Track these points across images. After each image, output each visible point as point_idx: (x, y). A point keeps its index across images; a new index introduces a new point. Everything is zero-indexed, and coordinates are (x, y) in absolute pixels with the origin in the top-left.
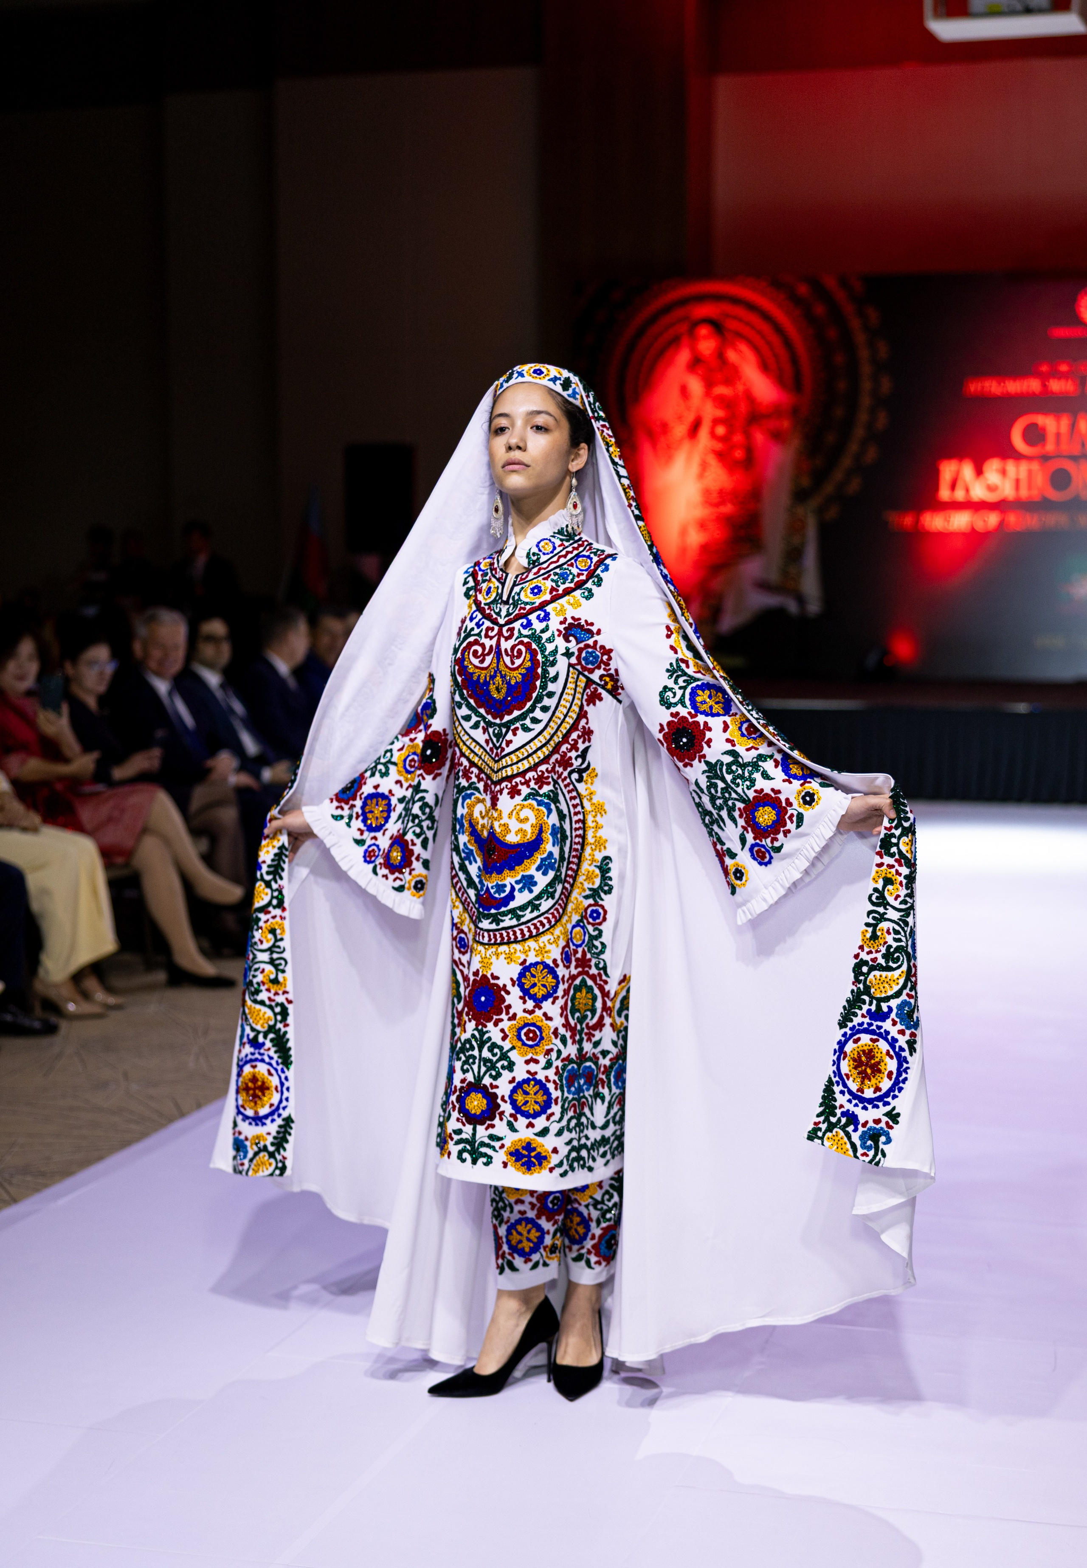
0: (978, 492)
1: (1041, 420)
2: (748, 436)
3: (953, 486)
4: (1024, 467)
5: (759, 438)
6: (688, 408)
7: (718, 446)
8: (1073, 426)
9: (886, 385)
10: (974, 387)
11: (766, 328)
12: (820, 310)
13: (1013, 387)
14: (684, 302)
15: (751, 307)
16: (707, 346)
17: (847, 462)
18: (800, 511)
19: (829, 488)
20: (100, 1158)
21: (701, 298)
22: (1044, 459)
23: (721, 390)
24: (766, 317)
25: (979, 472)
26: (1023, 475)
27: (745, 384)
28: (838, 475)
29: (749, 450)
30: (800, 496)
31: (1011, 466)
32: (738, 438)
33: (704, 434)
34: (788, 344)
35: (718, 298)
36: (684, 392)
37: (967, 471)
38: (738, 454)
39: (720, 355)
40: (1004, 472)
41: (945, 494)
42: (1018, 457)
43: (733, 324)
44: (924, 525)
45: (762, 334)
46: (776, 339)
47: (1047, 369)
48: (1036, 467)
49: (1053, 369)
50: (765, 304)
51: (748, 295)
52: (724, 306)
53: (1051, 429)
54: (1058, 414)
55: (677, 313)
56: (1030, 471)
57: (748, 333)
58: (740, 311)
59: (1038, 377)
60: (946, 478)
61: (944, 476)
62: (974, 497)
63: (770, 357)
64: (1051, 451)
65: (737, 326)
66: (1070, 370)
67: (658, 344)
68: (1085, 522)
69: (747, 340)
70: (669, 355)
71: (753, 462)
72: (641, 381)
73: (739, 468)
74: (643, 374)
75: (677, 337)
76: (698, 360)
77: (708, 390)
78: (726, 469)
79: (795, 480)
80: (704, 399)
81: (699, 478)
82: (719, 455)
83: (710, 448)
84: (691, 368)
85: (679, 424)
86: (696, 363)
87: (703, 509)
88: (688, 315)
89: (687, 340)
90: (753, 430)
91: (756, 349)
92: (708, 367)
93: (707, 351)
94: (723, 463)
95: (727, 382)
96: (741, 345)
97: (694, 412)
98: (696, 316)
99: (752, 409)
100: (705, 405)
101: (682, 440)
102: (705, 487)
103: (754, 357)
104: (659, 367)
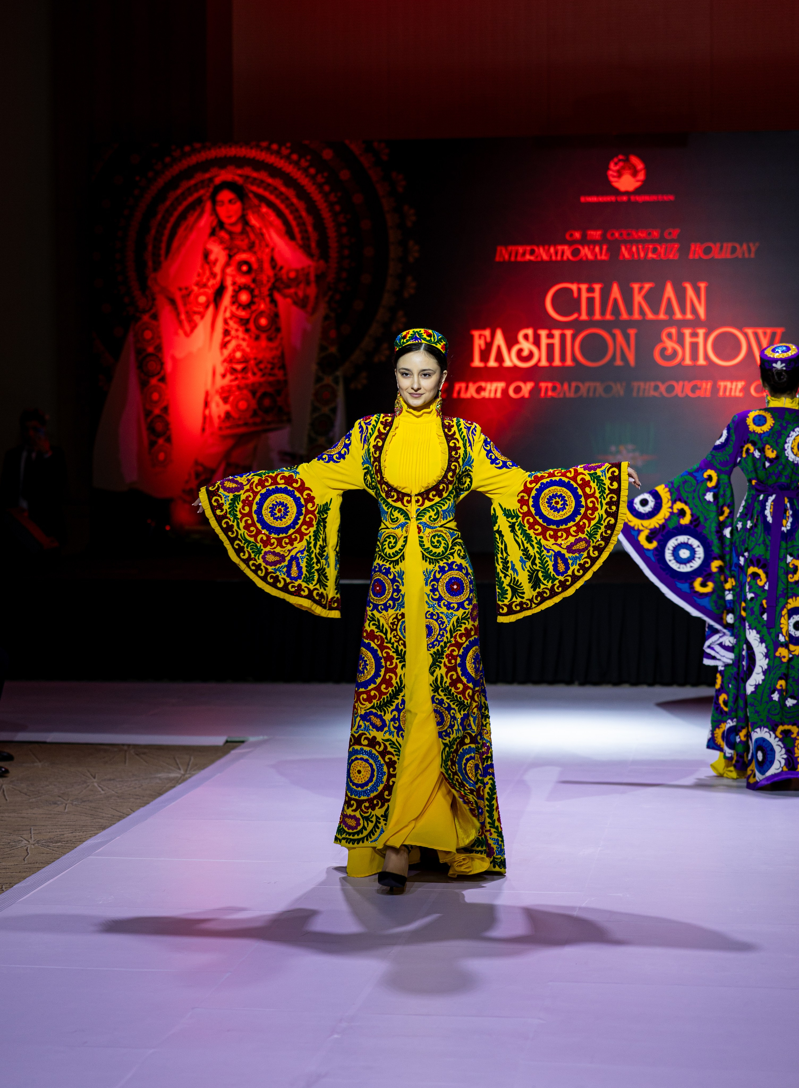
0: (510, 360)
1: (574, 287)
2: (273, 301)
3: (485, 356)
4: (557, 333)
5: (283, 303)
6: (211, 275)
8: (605, 294)
9: (414, 251)
10: (503, 254)
11: (290, 193)
12: (345, 175)
14: (205, 166)
15: (274, 172)
16: (228, 211)
18: (328, 380)
19: (357, 356)
21: (222, 163)
22: (577, 326)
23: (243, 256)
24: (289, 181)
25: (511, 341)
26: (556, 341)
27: (268, 251)
28: (367, 343)
29: (274, 318)
30: (327, 364)
31: (543, 333)
32: (262, 305)
33: (227, 300)
34: (312, 208)
36: (206, 258)
37: (499, 340)
38: (263, 321)
40: (537, 342)
41: (477, 363)
42: (550, 324)
43: (254, 188)
44: (459, 392)
45: (285, 199)
46: (301, 205)
47: (577, 235)
48: (569, 333)
49: (584, 236)
50: (289, 168)
51: (271, 159)
52: (247, 171)
53: (584, 295)
54: (590, 281)
55: (199, 177)
56: (563, 338)
57: (272, 198)
58: (263, 175)
59: (570, 243)
60: (480, 346)
61: (479, 343)
62: (508, 363)
63: (294, 223)
64: (584, 317)
65: (260, 191)
66: (604, 236)
67: (181, 209)
68: (618, 389)
69: (270, 205)
70: (191, 219)
71: (278, 330)
72: (163, 245)
73: (263, 336)
74: (165, 238)
75: (199, 201)
76: (221, 225)
77: (230, 257)
78: (250, 337)
79: (323, 348)
80: (227, 265)
81: (224, 345)
82: (243, 322)
83: (233, 316)
84: (213, 233)
85: (202, 290)
86: (217, 229)
87: (229, 377)
88: (211, 180)
89: (208, 205)
90: (277, 296)
91: (280, 214)
92: (230, 233)
93: (230, 217)
94: (247, 331)
95: (251, 248)
96: (264, 210)
97: (219, 278)
98: (218, 181)
99: (275, 275)
100: (229, 270)
101: (206, 306)
102: (230, 355)
103: (278, 222)
104: (181, 231)
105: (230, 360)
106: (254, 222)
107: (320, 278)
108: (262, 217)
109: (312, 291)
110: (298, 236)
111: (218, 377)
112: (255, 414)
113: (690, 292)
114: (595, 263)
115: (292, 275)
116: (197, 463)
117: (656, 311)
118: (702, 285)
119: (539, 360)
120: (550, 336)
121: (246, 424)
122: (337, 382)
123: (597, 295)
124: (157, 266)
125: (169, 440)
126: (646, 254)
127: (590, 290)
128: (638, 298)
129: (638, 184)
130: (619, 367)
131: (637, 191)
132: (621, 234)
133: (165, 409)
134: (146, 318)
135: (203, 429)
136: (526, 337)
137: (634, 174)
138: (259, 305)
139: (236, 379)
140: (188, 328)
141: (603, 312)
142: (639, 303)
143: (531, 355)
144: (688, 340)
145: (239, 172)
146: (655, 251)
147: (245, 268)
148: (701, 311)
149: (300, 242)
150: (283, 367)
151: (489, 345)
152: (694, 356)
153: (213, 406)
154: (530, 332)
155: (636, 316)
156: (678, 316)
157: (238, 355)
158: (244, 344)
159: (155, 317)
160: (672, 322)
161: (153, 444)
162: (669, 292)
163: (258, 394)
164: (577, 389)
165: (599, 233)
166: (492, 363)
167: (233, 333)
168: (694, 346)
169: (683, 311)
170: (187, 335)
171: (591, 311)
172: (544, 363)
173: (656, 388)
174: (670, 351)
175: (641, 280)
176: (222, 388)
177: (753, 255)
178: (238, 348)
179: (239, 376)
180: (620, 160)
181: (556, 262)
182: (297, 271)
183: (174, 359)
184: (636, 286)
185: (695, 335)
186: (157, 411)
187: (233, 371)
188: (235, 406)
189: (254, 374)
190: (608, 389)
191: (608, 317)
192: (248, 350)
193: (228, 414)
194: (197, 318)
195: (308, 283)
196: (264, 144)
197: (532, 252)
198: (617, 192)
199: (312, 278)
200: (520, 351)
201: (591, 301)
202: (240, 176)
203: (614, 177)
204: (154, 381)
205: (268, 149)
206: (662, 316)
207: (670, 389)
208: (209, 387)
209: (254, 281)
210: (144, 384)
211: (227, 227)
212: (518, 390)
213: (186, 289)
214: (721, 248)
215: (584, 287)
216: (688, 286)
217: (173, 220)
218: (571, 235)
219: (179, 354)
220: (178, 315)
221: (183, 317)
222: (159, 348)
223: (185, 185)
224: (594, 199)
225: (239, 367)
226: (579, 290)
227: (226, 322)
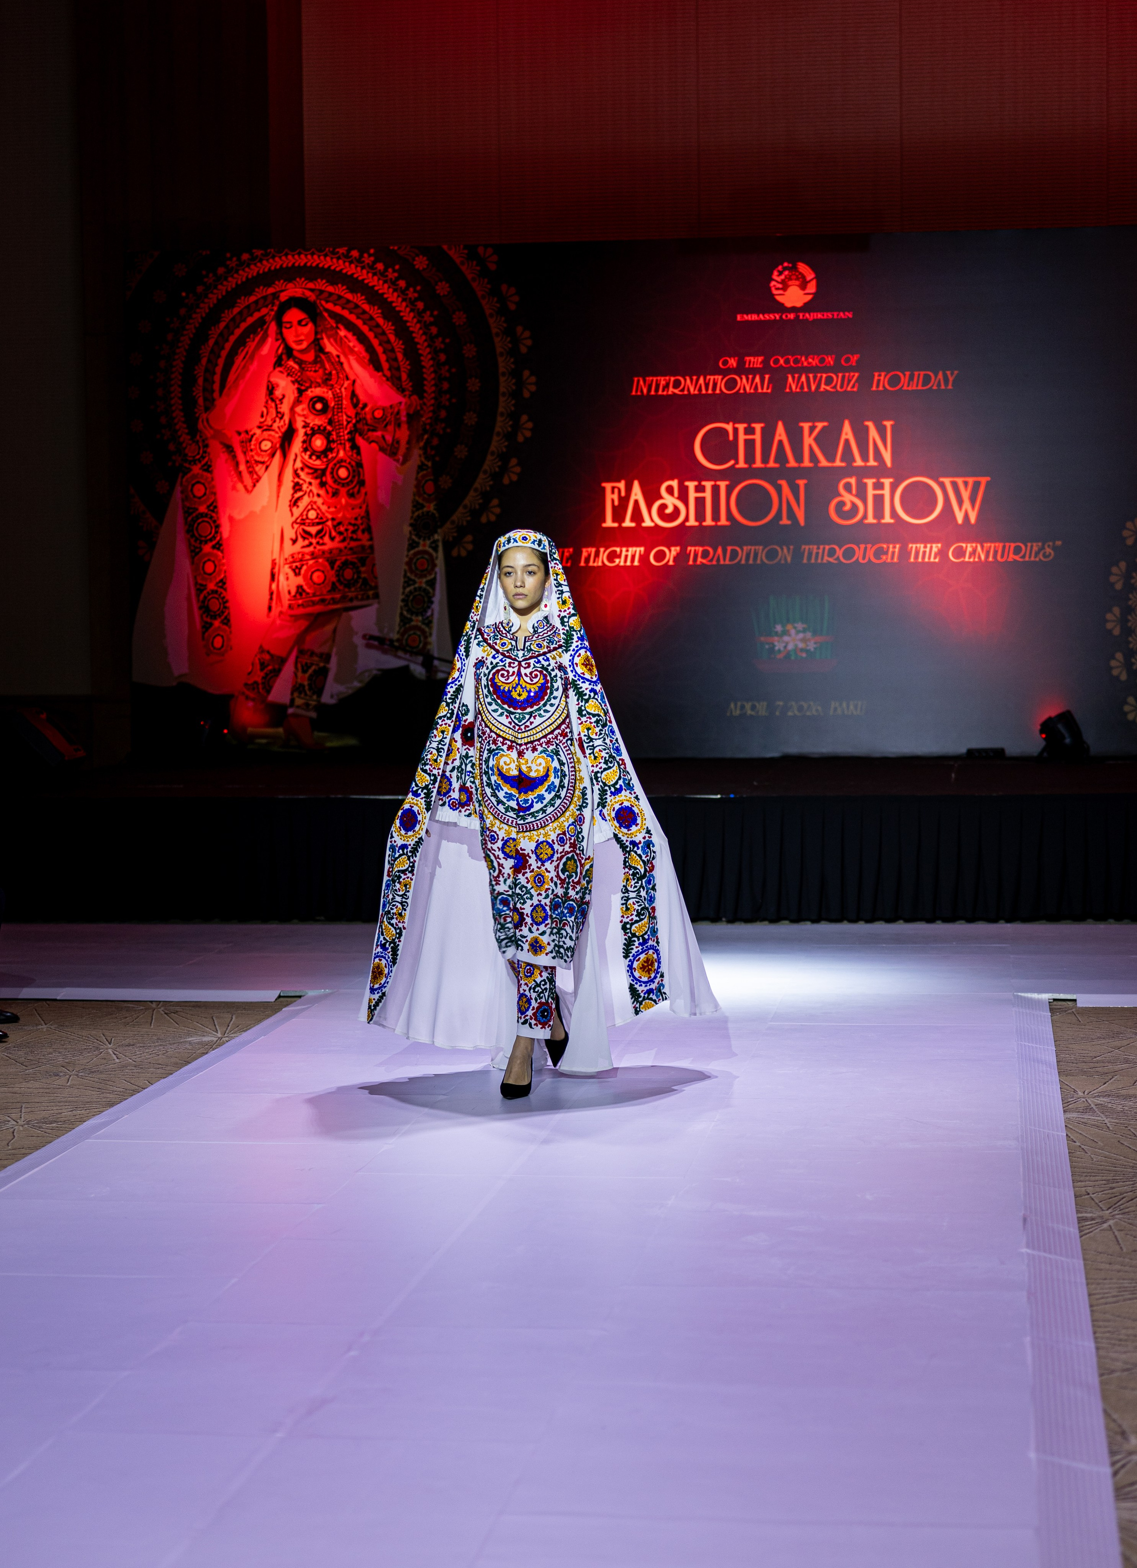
0: (651, 519)
1: (729, 427)
2: (355, 447)
3: (619, 515)
4: (708, 485)
5: (368, 449)
6: (277, 415)
7: (315, 462)
8: (768, 435)
9: (529, 384)
10: (641, 386)
11: (375, 312)
12: (442, 289)
13: (690, 386)
14: (268, 278)
15: (355, 285)
16: (298, 335)
17: (482, 481)
19: (460, 515)
21: (290, 274)
22: (733, 476)
23: (317, 391)
24: (374, 297)
25: (651, 496)
26: (708, 495)
27: (349, 384)
28: (471, 499)
29: (357, 468)
30: (423, 525)
31: (691, 485)
32: (341, 453)
33: (297, 446)
34: (402, 331)
36: (270, 394)
37: (637, 493)
38: (343, 473)
39: (316, 347)
40: (683, 496)
41: (609, 523)
42: (699, 474)
43: (330, 306)
44: (587, 560)
45: (369, 320)
46: (388, 327)
47: (733, 362)
48: (723, 485)
49: (741, 363)
50: (373, 281)
51: (350, 269)
52: (321, 284)
53: (742, 437)
54: (749, 420)
55: (261, 292)
56: (716, 490)
57: (352, 318)
58: (340, 290)
59: (724, 373)
60: (613, 501)
61: (611, 498)
62: (648, 523)
63: (379, 350)
64: (742, 464)
65: (338, 309)
66: (765, 362)
67: (238, 332)
68: (785, 554)
69: (350, 327)
70: (251, 345)
71: (362, 483)
72: (217, 378)
73: (343, 491)
74: (219, 370)
75: (261, 322)
76: (289, 352)
77: (300, 392)
78: (327, 492)
79: (417, 506)
80: (297, 402)
81: (294, 503)
82: (318, 474)
83: (305, 466)
84: (279, 363)
85: (266, 434)
86: (284, 357)
87: (300, 543)
88: (275, 296)
89: (273, 327)
90: (360, 441)
91: (362, 339)
92: (300, 363)
93: (299, 342)
94: (322, 485)
95: (326, 381)
96: (342, 333)
97: (286, 418)
98: (284, 297)
99: (357, 414)
100: (298, 409)
101: (273, 455)
102: (301, 515)
103: (358, 348)
104: (239, 360)
105: (302, 521)
106: (330, 348)
107: (413, 418)
108: (340, 342)
109: (403, 434)
110: (385, 366)
111: (287, 543)
112: (334, 588)
113: (873, 433)
114: (756, 396)
115: (378, 414)
116: (262, 650)
117: (831, 458)
118: (888, 424)
119: (687, 519)
120: (700, 489)
121: (323, 601)
122: (435, 549)
123: (757, 437)
124: (209, 405)
125: (227, 621)
126: (818, 386)
127: (749, 431)
128: (808, 441)
129: (810, 297)
130: (785, 526)
131: (807, 307)
132: (787, 361)
133: (223, 583)
134: (196, 469)
135: (270, 608)
136: (670, 490)
137: (803, 286)
138: (338, 452)
139: (311, 544)
140: (248, 481)
141: (765, 459)
142: (810, 447)
143: (676, 512)
144: (871, 492)
145: (311, 285)
146: (829, 381)
147: (319, 406)
148: (887, 456)
149: (388, 374)
150: (368, 530)
151: (624, 501)
152: (879, 512)
153: (282, 578)
154: (675, 483)
155: (807, 463)
156: (859, 462)
157: (312, 515)
158: (320, 501)
159: (208, 468)
160: (850, 470)
161: (207, 626)
162: (847, 432)
163: (338, 563)
164: (734, 554)
165: (760, 359)
166: (628, 523)
167: (305, 487)
168: (879, 500)
169: (865, 457)
170: (248, 491)
171: (750, 457)
172: (692, 522)
173: (832, 553)
174: (848, 507)
175: (812, 419)
176: (292, 556)
177: (950, 387)
178: (312, 505)
179: (314, 541)
180: (785, 269)
181: (707, 395)
182: (384, 409)
183: (231, 519)
184: (806, 426)
185: (879, 486)
186: (211, 586)
187: (306, 535)
188: (309, 579)
189: (332, 539)
190: (772, 555)
191: (772, 464)
192: (324, 508)
193: (299, 588)
194: (259, 469)
195: (399, 425)
196: (342, 250)
197: (677, 384)
198: (781, 308)
199: (404, 419)
200: (663, 507)
201: (750, 444)
202: (312, 290)
203: (778, 289)
204: (207, 548)
205: (347, 256)
206: (838, 463)
207: (849, 553)
208: (276, 555)
209: (330, 422)
210: (194, 553)
211: (295, 353)
212: (660, 556)
213: (247, 432)
214: (911, 378)
215: (741, 427)
216: (870, 424)
217: (228, 346)
218: (725, 363)
219: (238, 516)
220: (237, 464)
221: (242, 467)
222: (213, 507)
223: (243, 302)
224: (754, 317)
225: (313, 530)
226: (736, 430)
227: (296, 474)
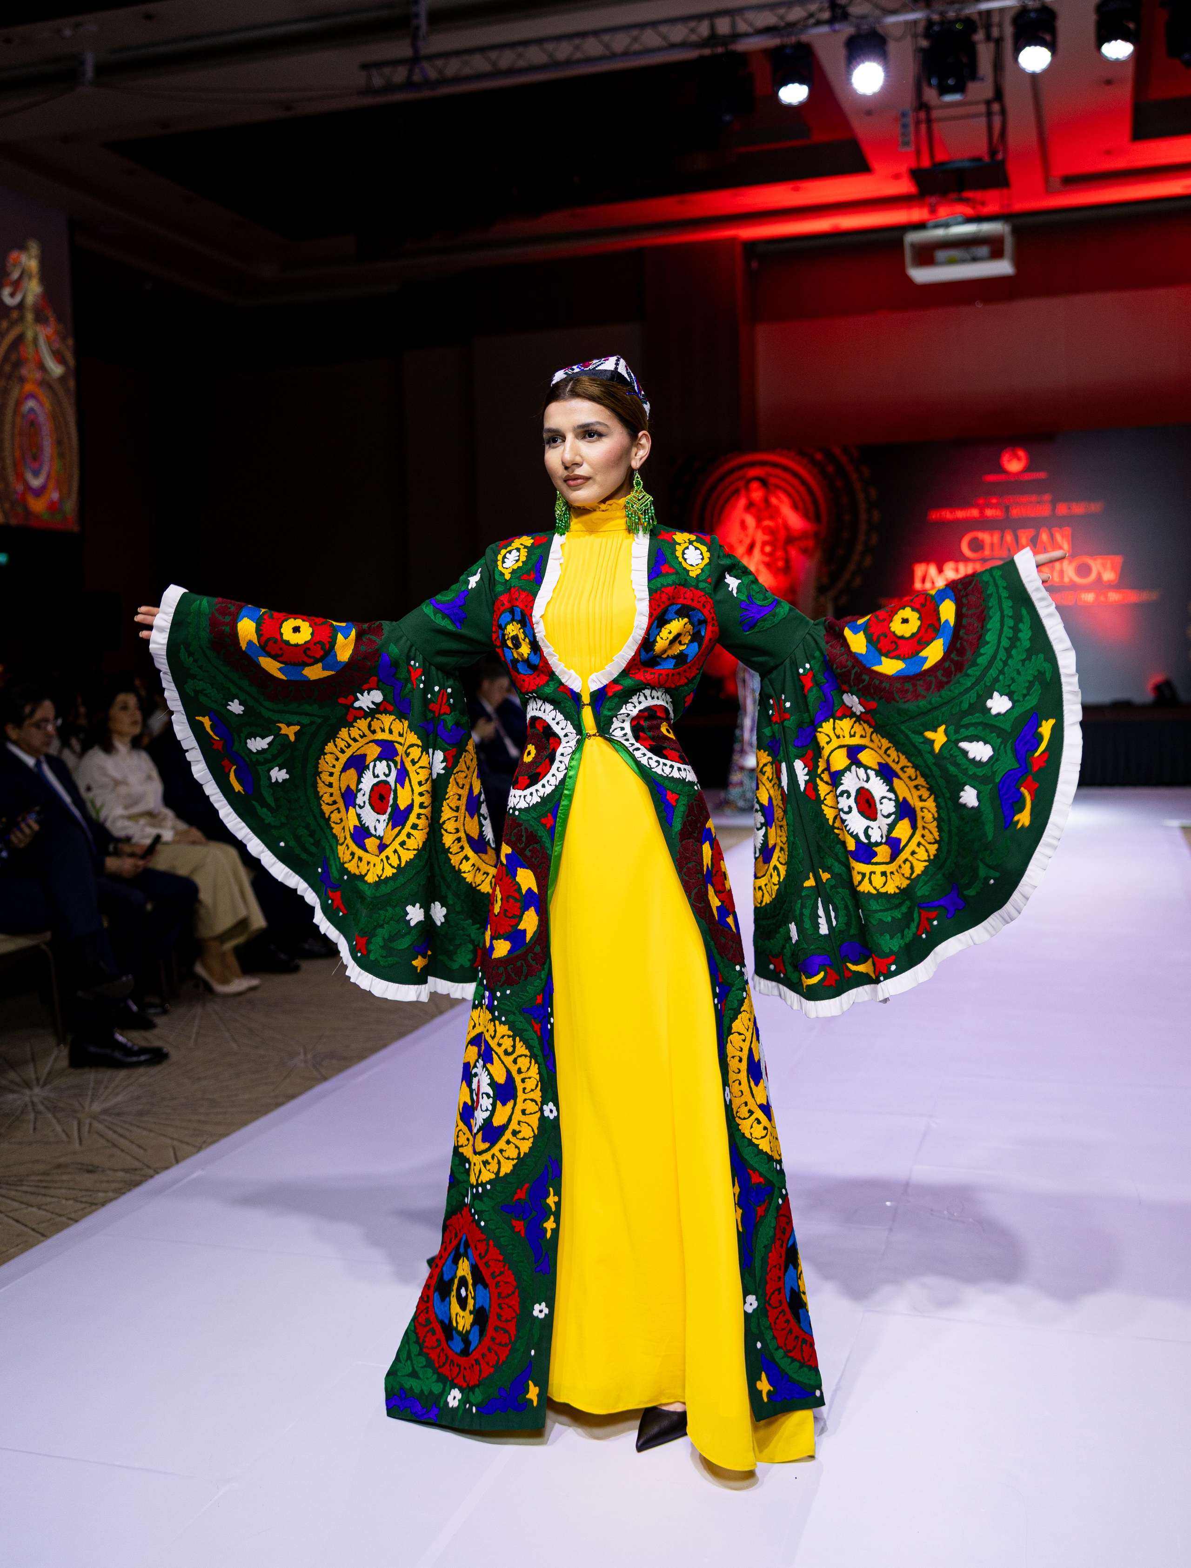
1: (980, 535)
2: (786, 552)
3: (923, 580)
5: (793, 553)
6: (747, 536)
7: (767, 559)
8: (1002, 538)
9: (876, 516)
11: (795, 482)
12: (830, 469)
13: (960, 514)
14: (741, 467)
15: (785, 469)
16: (757, 495)
17: (852, 567)
18: (822, 599)
19: (841, 584)
20: (384, 1046)
21: (752, 464)
22: (983, 560)
23: (767, 523)
24: (795, 475)
25: (940, 570)
27: (783, 519)
28: (847, 575)
29: (787, 561)
30: (822, 590)
31: (961, 566)
32: (779, 554)
33: (757, 551)
34: (810, 491)
35: (763, 464)
36: (743, 526)
37: (933, 570)
38: (780, 564)
39: (766, 501)
42: (966, 560)
45: (793, 486)
46: (803, 489)
47: (981, 502)
48: (978, 565)
49: (987, 502)
50: (794, 466)
51: (783, 461)
53: (988, 540)
54: (992, 531)
58: (778, 471)
59: (976, 506)
61: (919, 573)
64: (987, 554)
66: (1000, 501)
69: (784, 490)
70: (734, 501)
71: (790, 569)
72: (715, 517)
74: (716, 513)
75: (738, 489)
76: (752, 503)
77: (759, 523)
80: (757, 529)
82: (767, 565)
83: (761, 562)
84: (747, 509)
86: (750, 506)
88: (745, 476)
90: (789, 547)
91: (789, 495)
92: (758, 509)
93: (758, 498)
95: (771, 518)
96: (780, 493)
97: (751, 537)
98: (750, 476)
99: (788, 534)
100: (758, 532)
103: (788, 500)
104: (727, 510)
106: (774, 500)
107: (816, 534)
108: (779, 498)
109: (810, 543)
113: (1058, 537)
114: (995, 519)
115: (798, 534)
118: (1067, 531)
123: (996, 540)
126: (1029, 512)
127: (992, 537)
129: (1023, 467)
132: (1011, 501)
136: (950, 569)
137: (1019, 459)
146: (1035, 510)
147: (768, 530)
151: (926, 574)
154: (952, 563)
162: (1044, 537)
165: (997, 499)
168: (1061, 572)
171: (992, 550)
175: (1025, 528)
177: (1100, 511)
180: (1010, 452)
181: (969, 519)
182: (801, 531)
184: (1022, 534)
195: (809, 539)
196: (778, 451)
197: (952, 514)
199: (811, 535)
200: (946, 578)
201: (992, 544)
203: (1006, 463)
205: (781, 454)
209: (774, 538)
211: (756, 504)
214: (1079, 506)
215: (988, 535)
223: (729, 479)
224: (993, 478)
226: (985, 537)
